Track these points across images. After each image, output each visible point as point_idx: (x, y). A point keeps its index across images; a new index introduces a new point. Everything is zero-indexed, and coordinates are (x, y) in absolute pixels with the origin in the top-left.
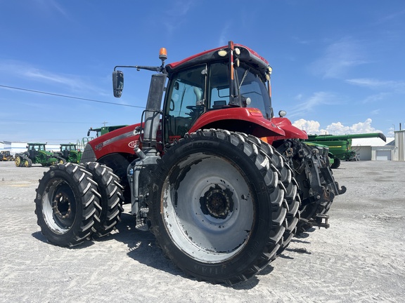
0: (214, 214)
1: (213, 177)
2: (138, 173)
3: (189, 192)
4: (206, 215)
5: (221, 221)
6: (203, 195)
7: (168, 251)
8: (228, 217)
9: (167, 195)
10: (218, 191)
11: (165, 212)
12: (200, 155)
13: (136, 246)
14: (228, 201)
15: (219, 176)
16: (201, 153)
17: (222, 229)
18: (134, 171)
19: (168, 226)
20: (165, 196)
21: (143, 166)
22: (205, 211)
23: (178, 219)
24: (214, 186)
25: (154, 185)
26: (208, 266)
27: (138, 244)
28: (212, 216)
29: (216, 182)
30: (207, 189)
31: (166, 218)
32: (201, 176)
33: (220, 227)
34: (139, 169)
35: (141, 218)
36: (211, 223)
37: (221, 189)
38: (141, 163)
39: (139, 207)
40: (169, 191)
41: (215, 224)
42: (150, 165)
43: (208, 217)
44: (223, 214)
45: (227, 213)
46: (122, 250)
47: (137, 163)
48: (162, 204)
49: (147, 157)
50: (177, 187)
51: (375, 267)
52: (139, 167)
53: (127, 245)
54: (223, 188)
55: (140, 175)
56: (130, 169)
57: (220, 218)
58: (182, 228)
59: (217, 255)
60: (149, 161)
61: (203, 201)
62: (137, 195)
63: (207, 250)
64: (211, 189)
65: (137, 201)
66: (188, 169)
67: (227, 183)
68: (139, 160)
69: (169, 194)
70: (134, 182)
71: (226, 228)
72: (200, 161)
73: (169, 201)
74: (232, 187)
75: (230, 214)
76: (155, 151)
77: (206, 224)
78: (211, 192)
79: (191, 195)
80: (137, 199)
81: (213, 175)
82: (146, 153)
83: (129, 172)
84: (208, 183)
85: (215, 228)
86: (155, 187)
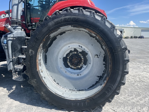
0: (73, 67)
1: (73, 44)
2: (10, 42)
3: (56, 54)
4: (67, 68)
5: (78, 71)
6: (65, 56)
7: (44, 95)
8: (83, 69)
9: (40, 57)
10: (75, 53)
11: (40, 69)
12: (70, 27)
13: (13, 89)
14: (83, 59)
15: (78, 43)
16: (70, 26)
17: (79, 76)
18: (7, 41)
19: (43, 79)
20: (39, 58)
21: (13, 37)
22: (67, 66)
23: (48, 72)
24: (73, 50)
25: (30, 50)
26: (76, 102)
27: (14, 87)
28: (71, 68)
29: (75, 47)
30: (68, 52)
31: (41, 73)
32: (65, 43)
33: (78, 75)
34: (11, 40)
35: (16, 72)
36: (71, 73)
37: (78, 51)
38: (12, 36)
39: (13, 65)
40: (42, 54)
41: (75, 73)
42: (19, 37)
43: (69, 69)
44: (79, 67)
45: (82, 66)
46: (3, 93)
47: (8, 36)
48: (37, 64)
49: (16, 32)
50: (46, 51)
51: (137, 82)
52: (11, 38)
53: (6, 89)
54: (80, 50)
55: (12, 44)
56: (4, 40)
57: (77, 69)
58: (51, 78)
59: (78, 93)
60: (17, 34)
61: (65, 59)
62: (11, 57)
63: (70, 90)
64: (71, 51)
65: (11, 61)
66: (55, 38)
67: (84, 47)
68: (10, 34)
69: (42, 56)
70: (8, 49)
71: (82, 75)
72: (64, 32)
73: (42, 62)
74: (87, 50)
75: (85, 66)
76: (20, 28)
77: (68, 74)
78: (71, 54)
79: (57, 56)
80: (11, 60)
81: (73, 43)
82: (14, 29)
83: (3, 42)
84: (69, 48)
85: (75, 76)
86: (32, 52)
